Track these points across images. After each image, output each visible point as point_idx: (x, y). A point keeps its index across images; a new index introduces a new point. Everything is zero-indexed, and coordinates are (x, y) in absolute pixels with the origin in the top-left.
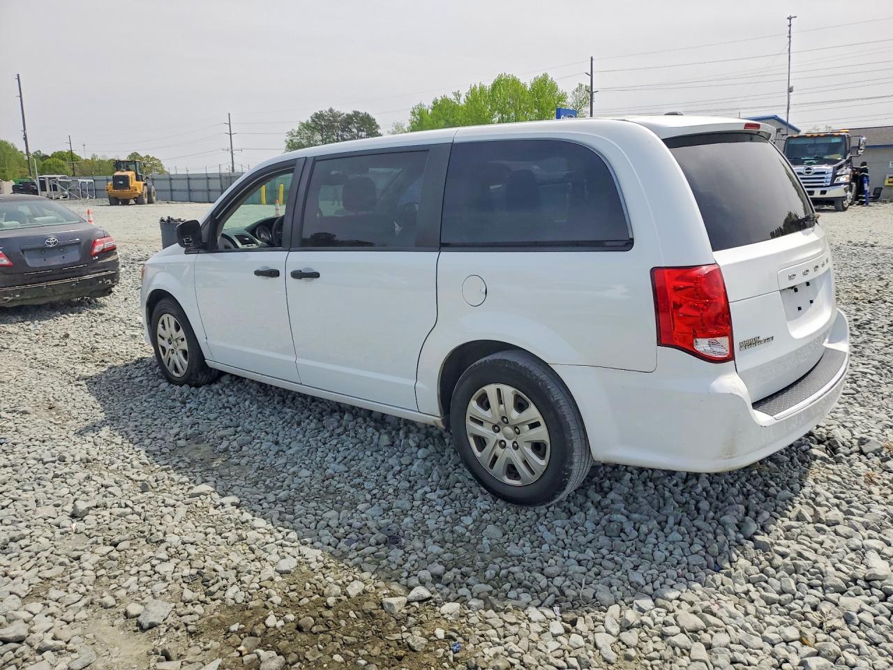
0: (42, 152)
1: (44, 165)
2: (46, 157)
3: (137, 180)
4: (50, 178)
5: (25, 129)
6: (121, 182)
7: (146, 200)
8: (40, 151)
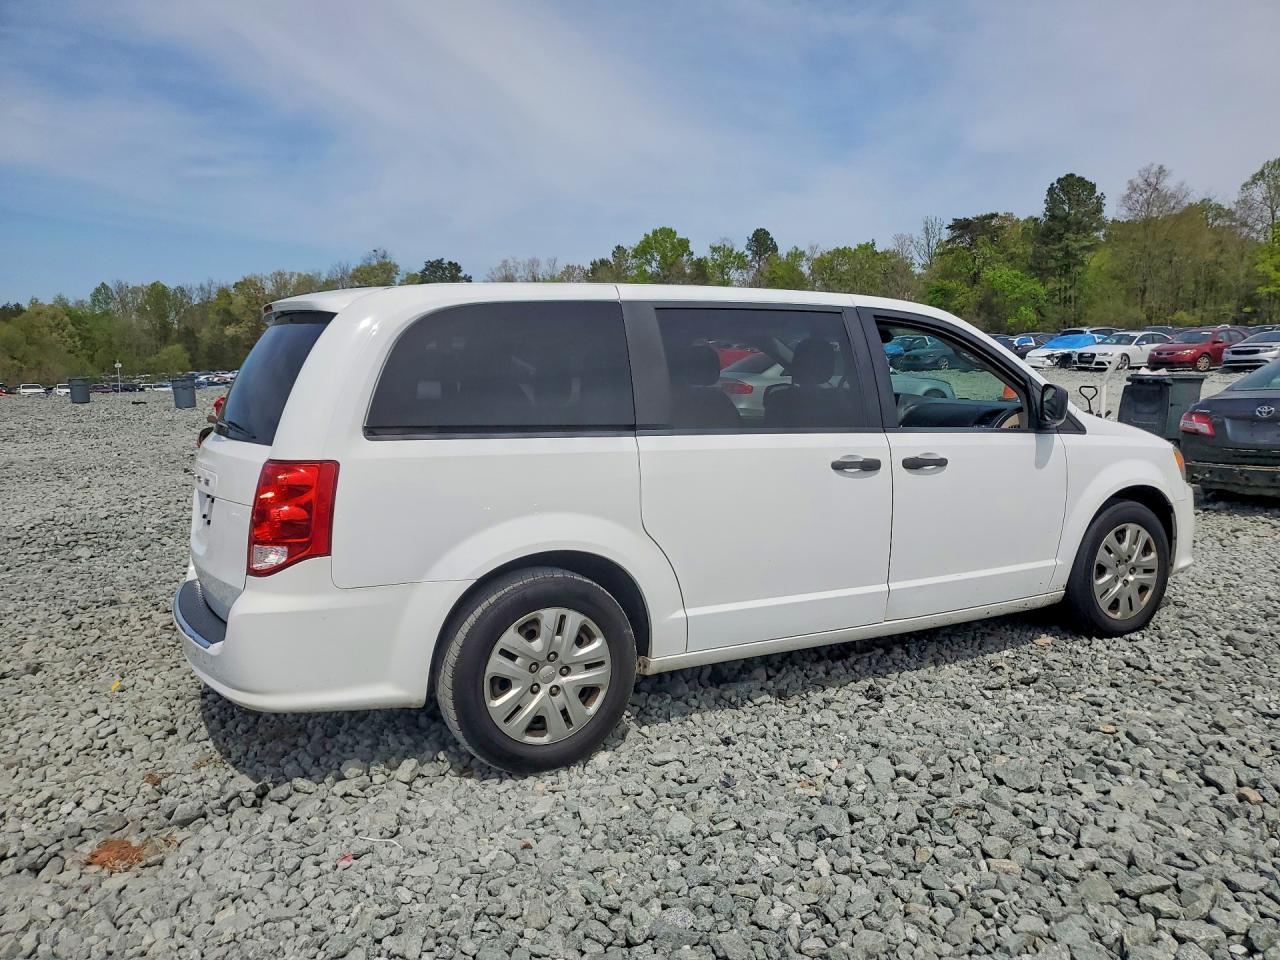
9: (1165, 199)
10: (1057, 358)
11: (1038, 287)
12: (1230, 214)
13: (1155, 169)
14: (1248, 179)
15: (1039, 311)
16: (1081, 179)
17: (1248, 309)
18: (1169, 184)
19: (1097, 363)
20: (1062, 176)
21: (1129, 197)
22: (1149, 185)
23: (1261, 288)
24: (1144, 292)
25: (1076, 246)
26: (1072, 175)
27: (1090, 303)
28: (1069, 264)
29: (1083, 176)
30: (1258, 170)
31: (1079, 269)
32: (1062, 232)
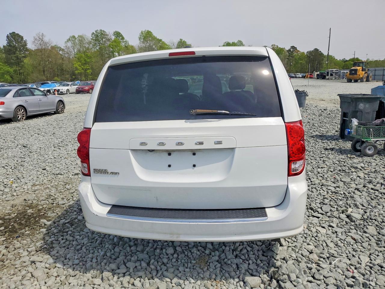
0: (346, 59)
1: (345, 64)
2: (347, 61)
3: (362, 71)
4: (331, 71)
5: (329, 51)
6: (353, 72)
7: (365, 80)
8: (345, 59)
9: (46, 44)
10: (46, 91)
11: (9, 69)
12: (63, 50)
13: (41, 34)
14: (66, 40)
15: (12, 77)
16: (18, 34)
17: (74, 77)
18: (46, 39)
19: (61, 92)
20: (11, 32)
21: (34, 42)
22: (40, 39)
23: (76, 71)
24: (44, 71)
25: (20, 56)
26: (14, 32)
27: (28, 75)
28: (19, 62)
29: (18, 33)
30: (68, 38)
31: (22, 63)
32: (15, 51)
